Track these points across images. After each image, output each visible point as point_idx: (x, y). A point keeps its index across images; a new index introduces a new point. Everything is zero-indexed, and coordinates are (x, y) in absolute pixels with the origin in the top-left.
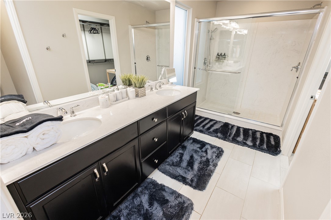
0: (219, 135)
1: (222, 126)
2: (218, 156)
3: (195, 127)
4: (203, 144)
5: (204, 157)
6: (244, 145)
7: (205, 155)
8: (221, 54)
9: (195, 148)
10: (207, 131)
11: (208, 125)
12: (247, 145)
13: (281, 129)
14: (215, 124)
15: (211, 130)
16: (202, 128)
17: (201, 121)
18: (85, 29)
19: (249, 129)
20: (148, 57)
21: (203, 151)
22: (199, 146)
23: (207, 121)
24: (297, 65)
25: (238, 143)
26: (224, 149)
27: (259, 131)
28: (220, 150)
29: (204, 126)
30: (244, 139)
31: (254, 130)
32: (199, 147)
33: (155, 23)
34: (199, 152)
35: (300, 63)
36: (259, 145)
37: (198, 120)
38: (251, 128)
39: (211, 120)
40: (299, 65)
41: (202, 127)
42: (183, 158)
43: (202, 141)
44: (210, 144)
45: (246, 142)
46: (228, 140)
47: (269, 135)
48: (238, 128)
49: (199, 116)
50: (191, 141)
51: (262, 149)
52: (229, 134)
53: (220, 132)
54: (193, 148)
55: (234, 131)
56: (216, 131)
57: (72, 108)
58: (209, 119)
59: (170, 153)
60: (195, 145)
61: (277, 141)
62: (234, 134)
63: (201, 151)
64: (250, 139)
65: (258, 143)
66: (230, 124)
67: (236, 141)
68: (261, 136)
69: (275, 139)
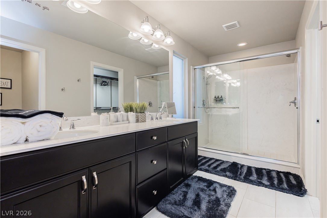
0: (228, 173)
1: (230, 166)
2: (229, 195)
3: (200, 166)
4: (210, 183)
5: (213, 195)
6: (260, 185)
7: (213, 193)
8: (218, 97)
9: (201, 187)
10: (214, 170)
11: (215, 165)
12: (263, 184)
13: (299, 167)
14: (221, 163)
15: (218, 169)
16: (207, 168)
17: (206, 161)
18: (97, 83)
19: (262, 169)
20: (151, 103)
21: (211, 190)
22: (206, 184)
23: (212, 161)
24: (294, 100)
25: (251, 182)
26: (236, 188)
27: (274, 171)
28: (232, 189)
29: (209, 166)
30: (258, 178)
31: (268, 169)
32: (206, 186)
33: (157, 73)
34: (206, 190)
35: (295, 98)
36: (277, 184)
37: (203, 160)
38: (264, 168)
39: (217, 160)
40: (295, 100)
41: (207, 166)
42: (188, 196)
43: (208, 180)
44: (218, 183)
45: (262, 181)
46: (240, 180)
47: (287, 174)
48: (249, 168)
49: (203, 156)
50: (197, 179)
51: (283, 189)
52: (239, 173)
53: (228, 171)
54: (199, 186)
55: (245, 170)
56: (224, 170)
57: (73, 121)
58: (215, 159)
59: (171, 187)
60: (201, 183)
61: (299, 181)
62: (246, 173)
63: (208, 190)
64: (266, 178)
65: (276, 182)
66: (238, 164)
67: (249, 180)
68: (277, 175)
69: (296, 179)
